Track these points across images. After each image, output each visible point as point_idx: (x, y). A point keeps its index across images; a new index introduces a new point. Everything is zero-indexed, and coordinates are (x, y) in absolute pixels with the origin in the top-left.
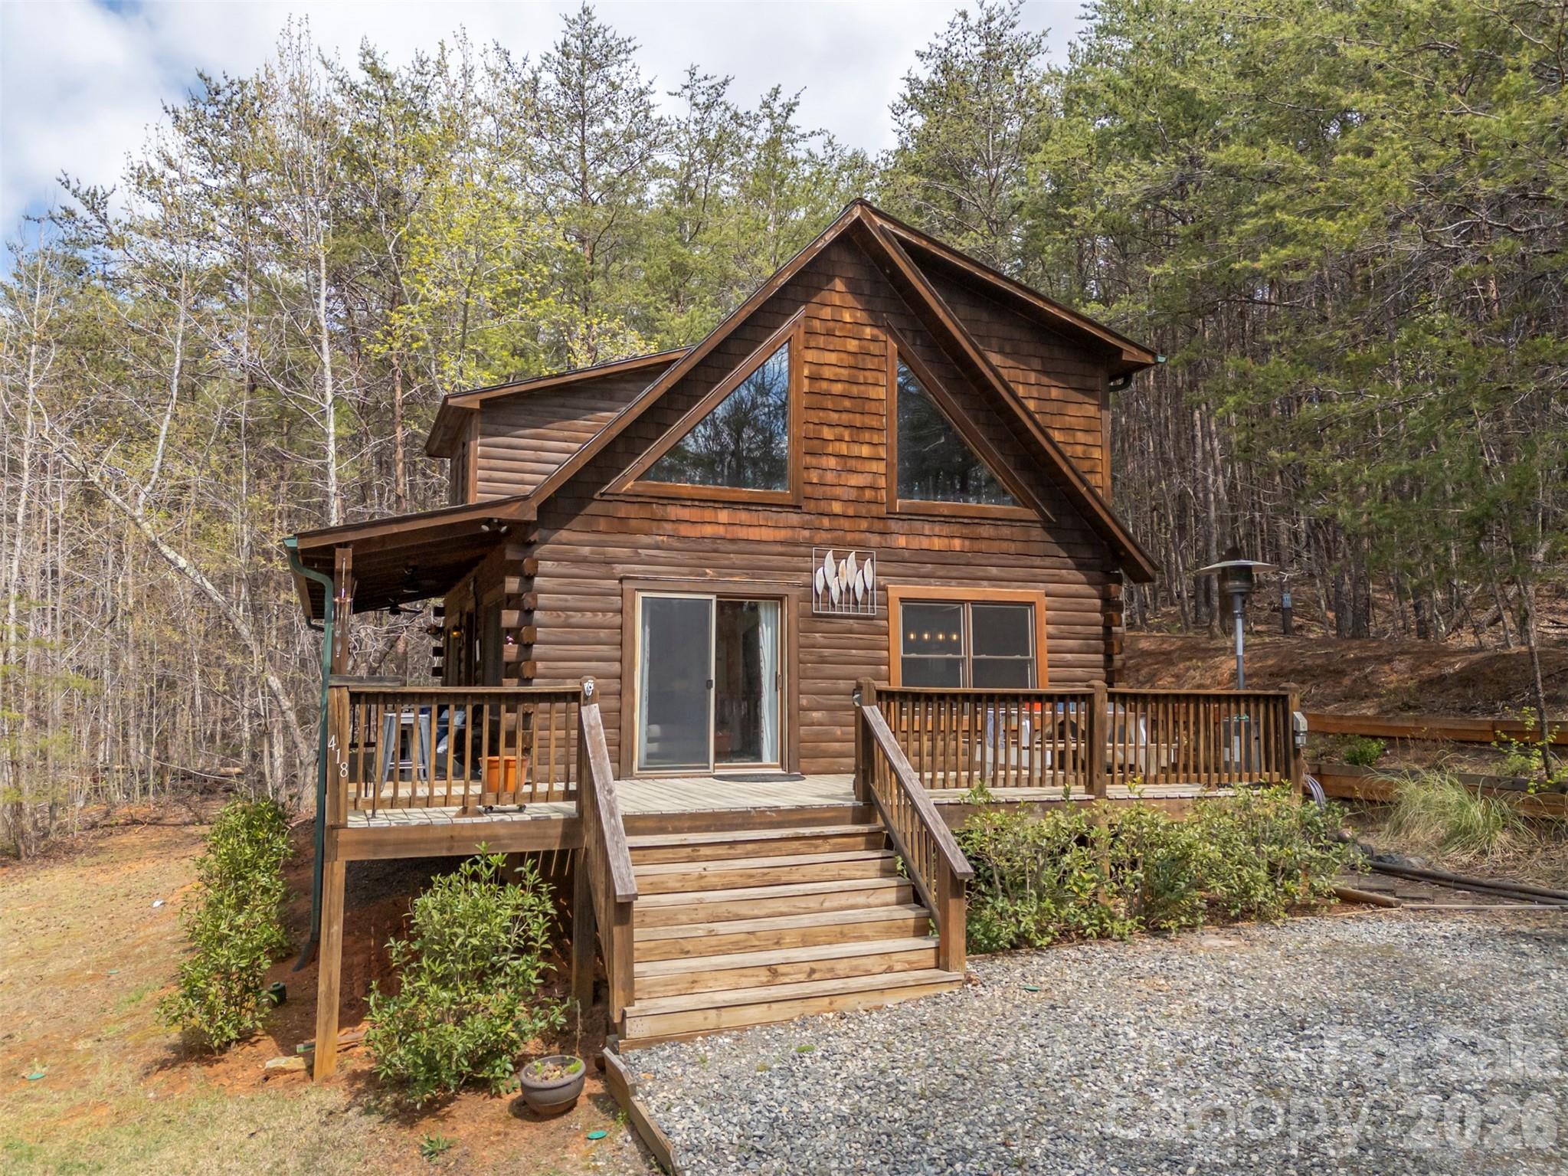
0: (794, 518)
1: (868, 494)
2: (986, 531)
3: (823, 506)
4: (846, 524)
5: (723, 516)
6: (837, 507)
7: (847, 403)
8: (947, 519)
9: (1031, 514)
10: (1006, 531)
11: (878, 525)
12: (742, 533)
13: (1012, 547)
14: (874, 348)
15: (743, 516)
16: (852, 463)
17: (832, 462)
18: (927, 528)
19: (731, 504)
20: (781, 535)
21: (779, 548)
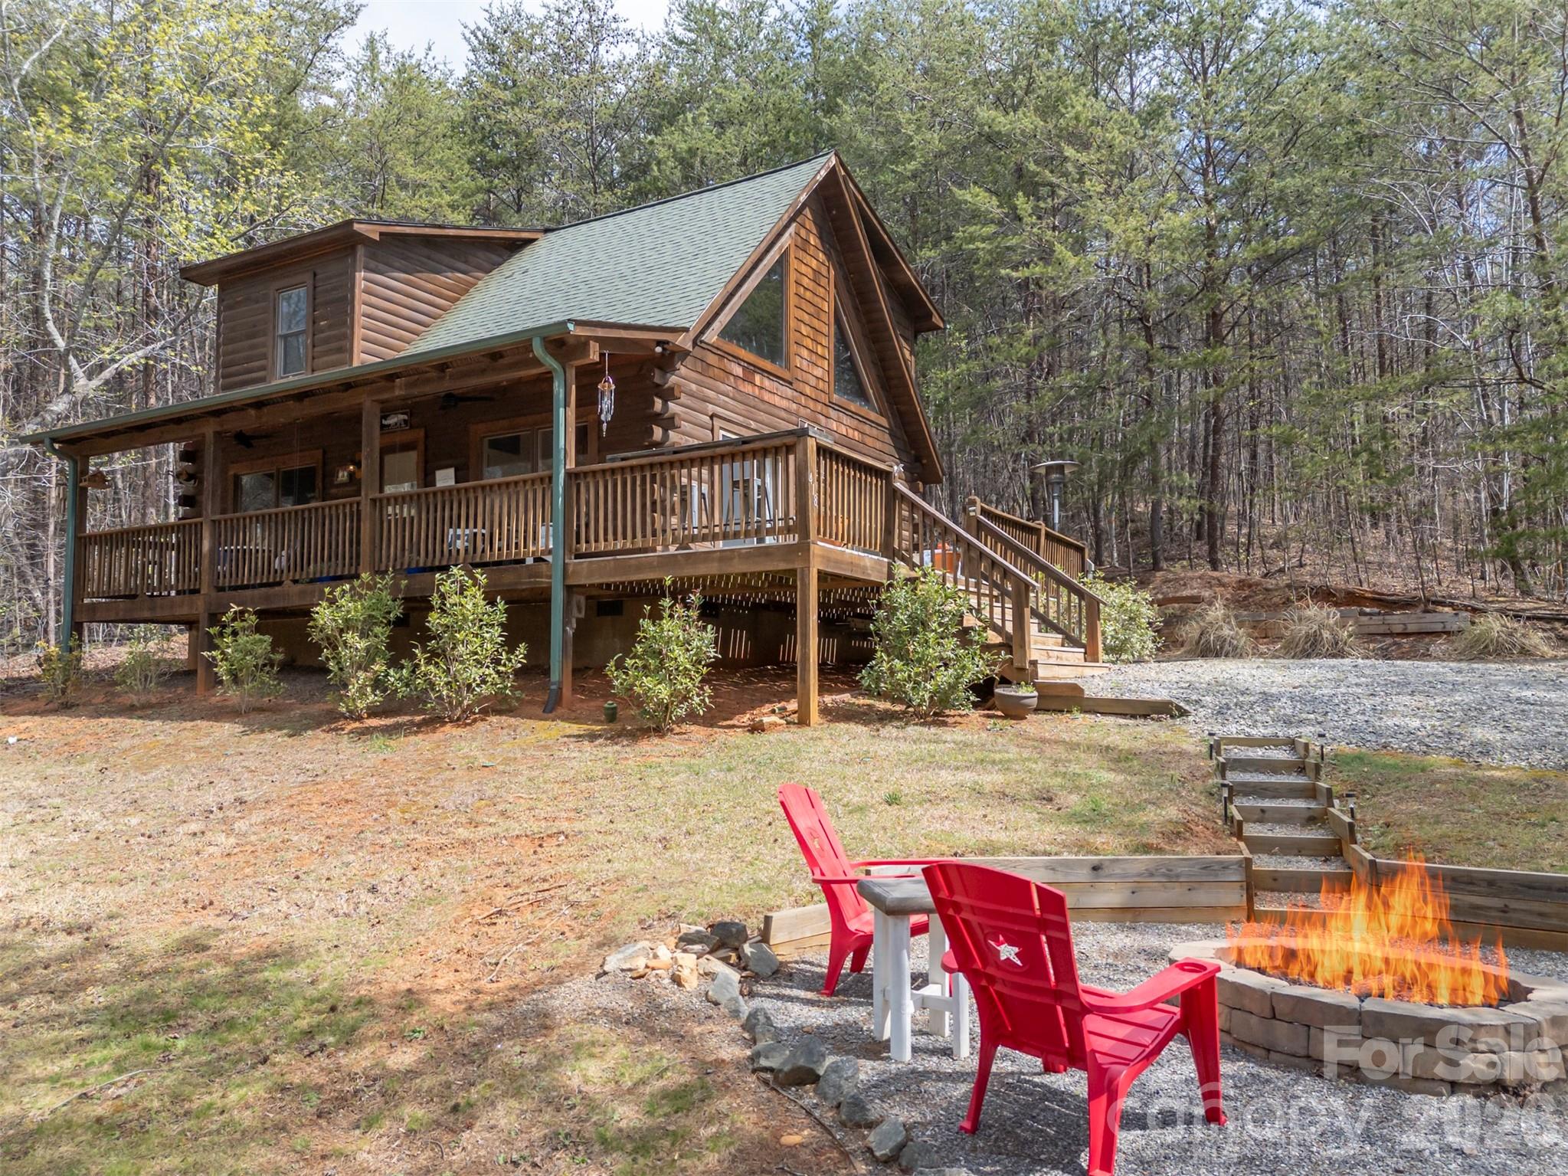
0: (789, 392)
1: (821, 385)
2: (867, 429)
3: (801, 386)
4: (811, 404)
5: (758, 378)
6: (808, 390)
7: (811, 310)
8: (853, 415)
9: (884, 421)
10: (874, 432)
11: (825, 410)
12: (767, 397)
13: (878, 445)
14: (824, 271)
15: (767, 383)
16: (814, 357)
17: (805, 353)
18: (846, 420)
19: (764, 372)
20: (784, 404)
21: (783, 414)
